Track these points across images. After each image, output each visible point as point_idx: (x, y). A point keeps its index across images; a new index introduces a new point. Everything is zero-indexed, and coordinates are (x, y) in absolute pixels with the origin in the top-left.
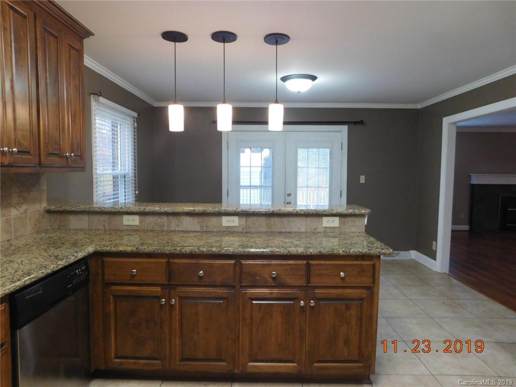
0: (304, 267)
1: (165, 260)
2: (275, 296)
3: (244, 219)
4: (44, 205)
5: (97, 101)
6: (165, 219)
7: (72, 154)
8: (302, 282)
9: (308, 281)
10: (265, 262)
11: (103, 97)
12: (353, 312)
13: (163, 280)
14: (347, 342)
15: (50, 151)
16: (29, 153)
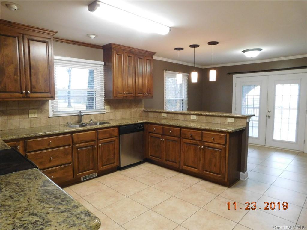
1: (162, 126)
2: (191, 142)
3: (198, 117)
4: (143, 109)
5: (166, 72)
7: (146, 93)
8: (199, 139)
9: (202, 139)
10: (189, 130)
11: (168, 70)
12: (217, 153)
13: (161, 132)
14: (215, 165)
15: (139, 92)
16: (132, 93)
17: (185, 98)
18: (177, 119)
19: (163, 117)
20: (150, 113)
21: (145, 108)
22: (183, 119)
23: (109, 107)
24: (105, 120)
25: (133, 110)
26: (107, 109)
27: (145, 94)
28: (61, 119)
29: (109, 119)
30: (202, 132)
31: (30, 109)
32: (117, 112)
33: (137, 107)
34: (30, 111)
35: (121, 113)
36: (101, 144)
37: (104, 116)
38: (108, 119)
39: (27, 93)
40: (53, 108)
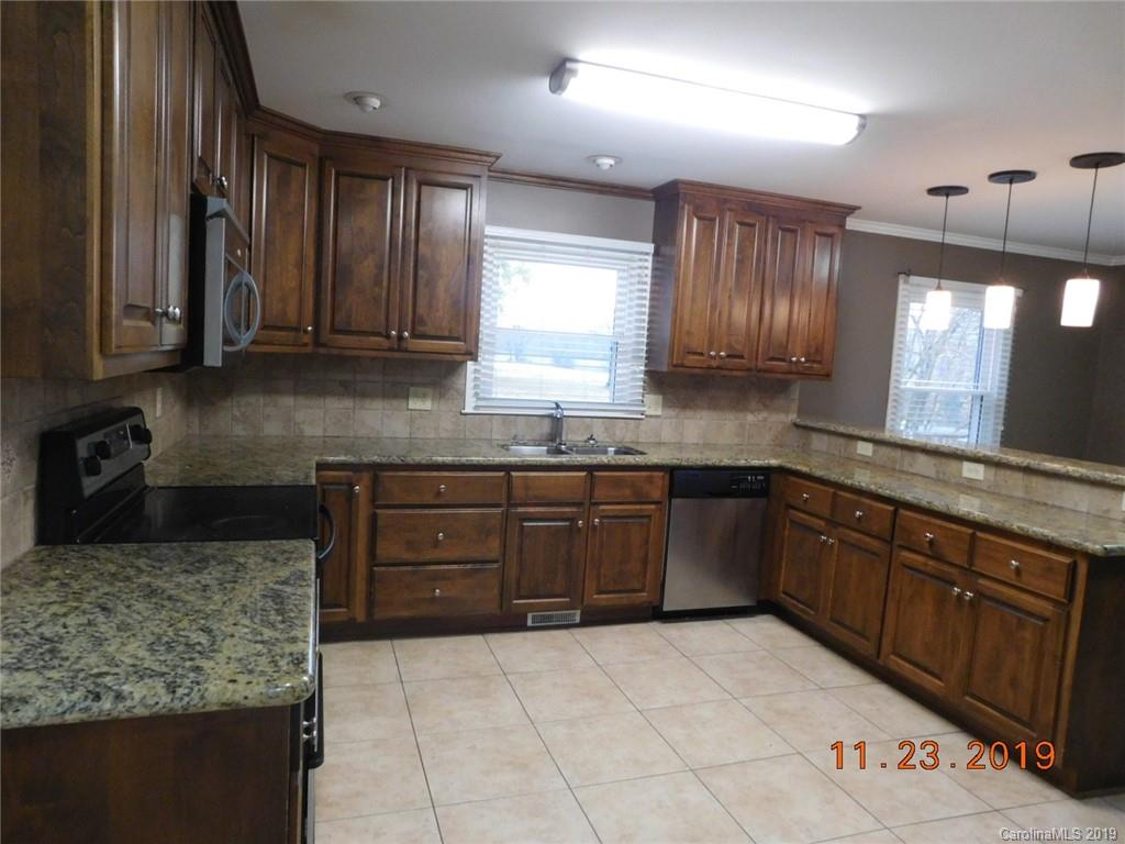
0: (968, 538)
1: (832, 490)
2: (928, 569)
3: (992, 471)
4: (793, 417)
5: (906, 282)
6: (898, 453)
7: (803, 359)
8: (961, 560)
9: (971, 562)
12: (1028, 635)
15: (771, 355)
16: (742, 357)
17: (996, 390)
18: (911, 470)
19: (858, 458)
20: (815, 436)
21: (800, 412)
22: (933, 474)
23: (659, 398)
24: (640, 440)
25: (750, 418)
26: (653, 405)
27: (798, 361)
28: (496, 422)
29: (657, 440)
30: (973, 536)
31: (412, 385)
32: (687, 418)
33: (766, 407)
34: (412, 389)
35: (702, 422)
36: (602, 517)
37: (637, 427)
38: (651, 440)
39: (400, 338)
40: (476, 387)
